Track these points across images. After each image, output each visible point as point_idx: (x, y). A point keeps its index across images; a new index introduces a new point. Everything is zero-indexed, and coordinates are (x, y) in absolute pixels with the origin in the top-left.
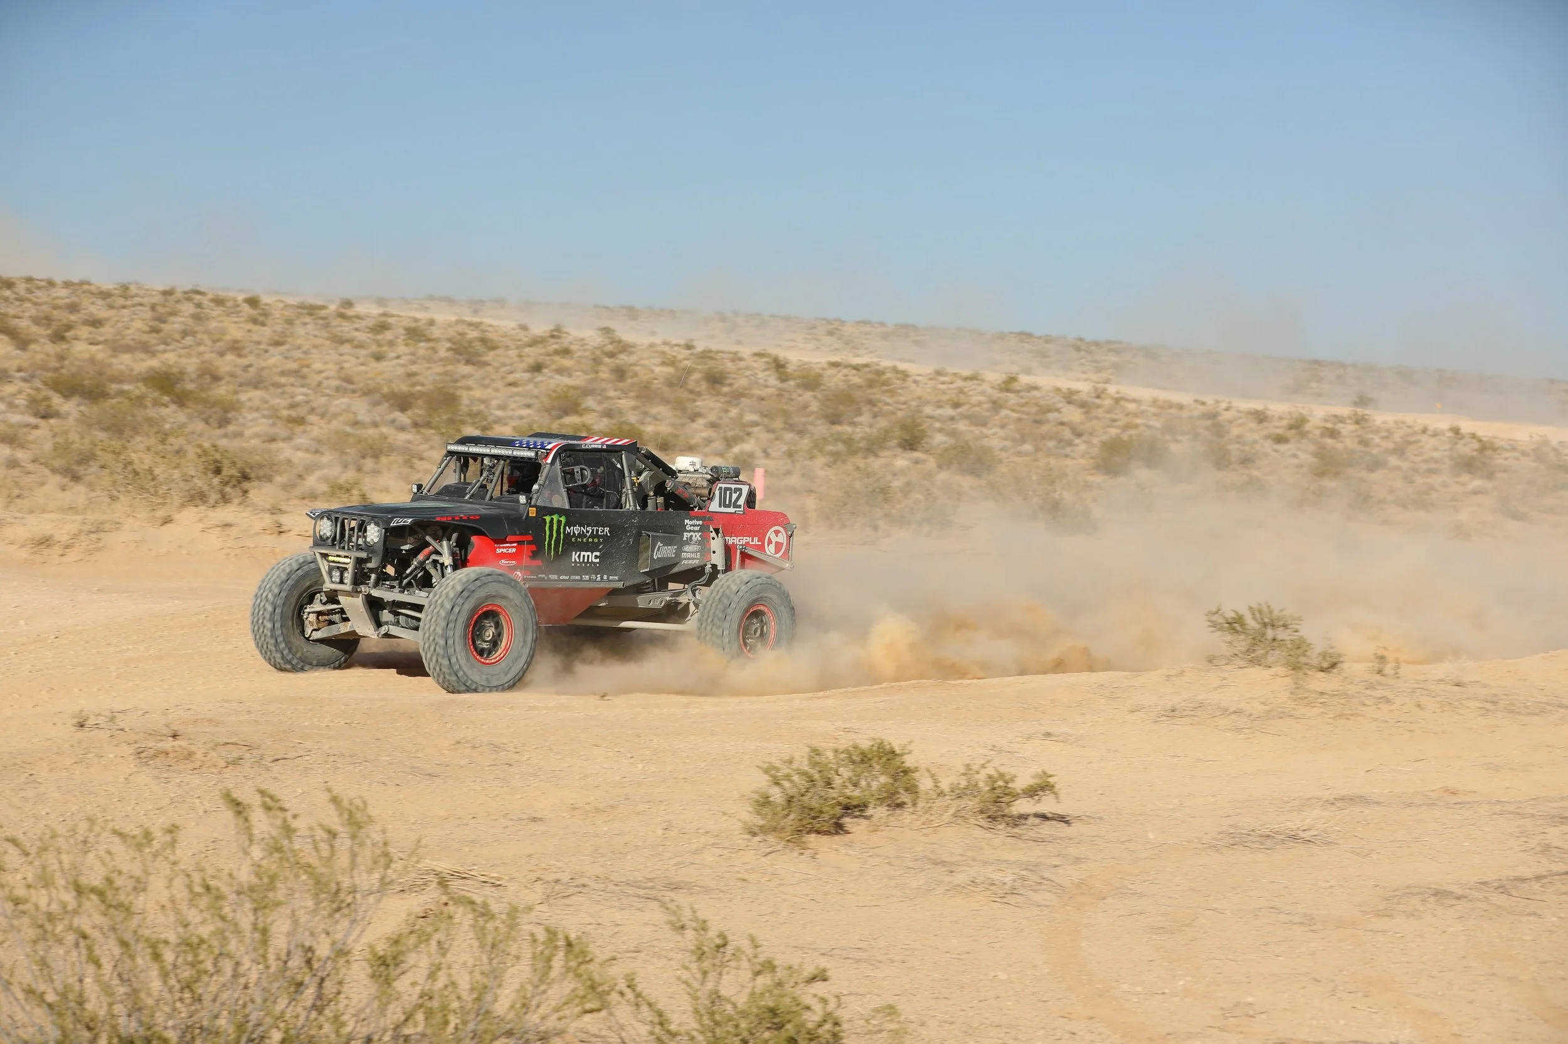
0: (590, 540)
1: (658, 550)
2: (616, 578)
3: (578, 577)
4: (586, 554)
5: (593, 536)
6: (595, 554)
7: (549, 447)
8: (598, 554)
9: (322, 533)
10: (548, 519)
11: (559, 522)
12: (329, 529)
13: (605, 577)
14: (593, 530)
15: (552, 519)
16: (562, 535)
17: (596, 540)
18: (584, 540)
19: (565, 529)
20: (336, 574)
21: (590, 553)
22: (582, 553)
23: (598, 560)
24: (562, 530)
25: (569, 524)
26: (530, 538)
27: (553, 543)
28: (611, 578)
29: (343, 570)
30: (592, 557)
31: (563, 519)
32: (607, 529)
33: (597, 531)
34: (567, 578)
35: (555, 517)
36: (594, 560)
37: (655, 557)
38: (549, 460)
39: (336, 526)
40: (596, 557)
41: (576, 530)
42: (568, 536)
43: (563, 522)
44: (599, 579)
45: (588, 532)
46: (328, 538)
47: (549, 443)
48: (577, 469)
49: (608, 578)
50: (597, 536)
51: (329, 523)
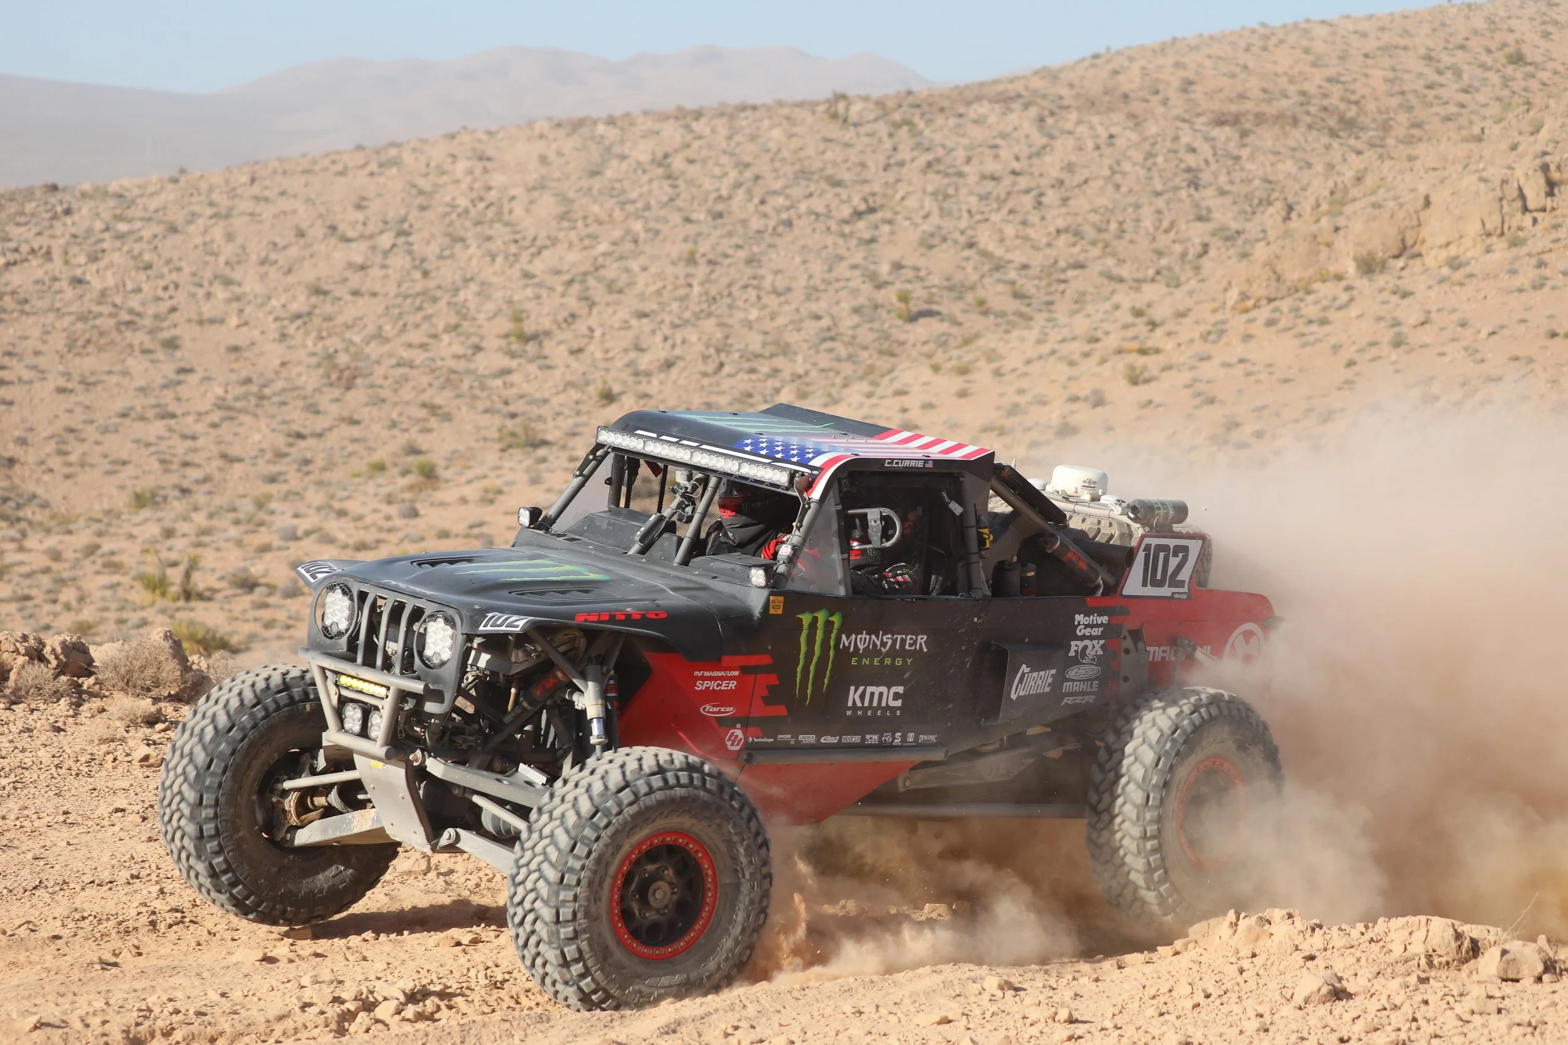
0: (888, 661)
1: (1021, 681)
2: (932, 738)
3: (856, 739)
4: (877, 690)
5: (893, 653)
6: (894, 689)
7: (817, 462)
8: (900, 689)
9: (328, 622)
10: (806, 618)
11: (829, 625)
12: (346, 613)
13: (911, 737)
14: (894, 642)
15: (815, 620)
16: (832, 653)
17: (899, 662)
18: (876, 662)
19: (838, 640)
20: (353, 716)
21: (884, 689)
22: (870, 689)
23: (899, 703)
24: (832, 643)
25: (848, 628)
26: (765, 660)
27: (812, 668)
28: (923, 738)
29: (367, 711)
30: (888, 696)
31: (836, 619)
32: (922, 639)
33: (903, 641)
34: (833, 740)
35: (821, 616)
36: (892, 703)
37: (1013, 696)
38: (816, 494)
39: (361, 608)
40: (896, 696)
41: (862, 641)
42: (843, 654)
43: (836, 626)
44: (897, 741)
45: (884, 644)
46: (340, 634)
47: (818, 453)
48: (874, 515)
49: (916, 738)
50: (903, 653)
51: (346, 602)
